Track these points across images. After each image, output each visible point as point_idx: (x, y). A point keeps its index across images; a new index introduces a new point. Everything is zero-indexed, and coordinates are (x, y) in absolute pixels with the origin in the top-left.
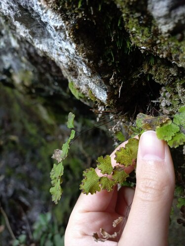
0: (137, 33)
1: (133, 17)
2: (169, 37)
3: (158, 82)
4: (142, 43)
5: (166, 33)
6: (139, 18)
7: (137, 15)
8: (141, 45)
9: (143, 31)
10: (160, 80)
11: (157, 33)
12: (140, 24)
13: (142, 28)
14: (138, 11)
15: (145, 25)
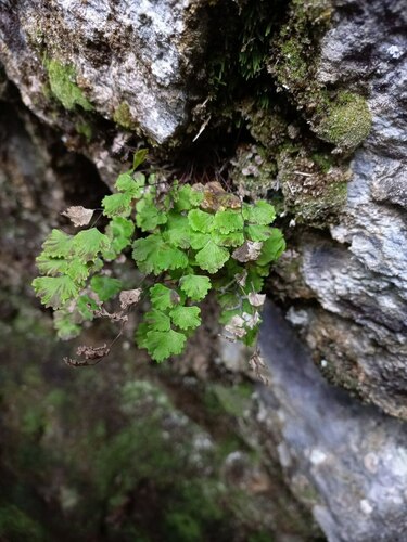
0: (289, 62)
1: (300, 40)
2: (322, 89)
3: (256, 136)
4: (288, 79)
5: (323, 83)
6: (306, 45)
7: (307, 41)
8: (284, 81)
9: (300, 65)
10: (259, 134)
11: (311, 76)
12: (301, 54)
13: (301, 61)
14: (310, 37)
15: (305, 59)
